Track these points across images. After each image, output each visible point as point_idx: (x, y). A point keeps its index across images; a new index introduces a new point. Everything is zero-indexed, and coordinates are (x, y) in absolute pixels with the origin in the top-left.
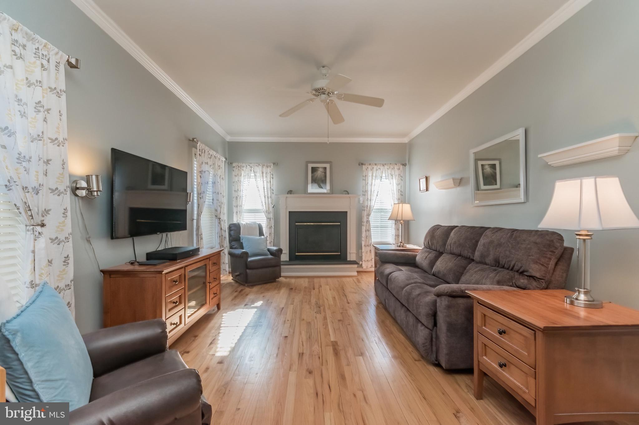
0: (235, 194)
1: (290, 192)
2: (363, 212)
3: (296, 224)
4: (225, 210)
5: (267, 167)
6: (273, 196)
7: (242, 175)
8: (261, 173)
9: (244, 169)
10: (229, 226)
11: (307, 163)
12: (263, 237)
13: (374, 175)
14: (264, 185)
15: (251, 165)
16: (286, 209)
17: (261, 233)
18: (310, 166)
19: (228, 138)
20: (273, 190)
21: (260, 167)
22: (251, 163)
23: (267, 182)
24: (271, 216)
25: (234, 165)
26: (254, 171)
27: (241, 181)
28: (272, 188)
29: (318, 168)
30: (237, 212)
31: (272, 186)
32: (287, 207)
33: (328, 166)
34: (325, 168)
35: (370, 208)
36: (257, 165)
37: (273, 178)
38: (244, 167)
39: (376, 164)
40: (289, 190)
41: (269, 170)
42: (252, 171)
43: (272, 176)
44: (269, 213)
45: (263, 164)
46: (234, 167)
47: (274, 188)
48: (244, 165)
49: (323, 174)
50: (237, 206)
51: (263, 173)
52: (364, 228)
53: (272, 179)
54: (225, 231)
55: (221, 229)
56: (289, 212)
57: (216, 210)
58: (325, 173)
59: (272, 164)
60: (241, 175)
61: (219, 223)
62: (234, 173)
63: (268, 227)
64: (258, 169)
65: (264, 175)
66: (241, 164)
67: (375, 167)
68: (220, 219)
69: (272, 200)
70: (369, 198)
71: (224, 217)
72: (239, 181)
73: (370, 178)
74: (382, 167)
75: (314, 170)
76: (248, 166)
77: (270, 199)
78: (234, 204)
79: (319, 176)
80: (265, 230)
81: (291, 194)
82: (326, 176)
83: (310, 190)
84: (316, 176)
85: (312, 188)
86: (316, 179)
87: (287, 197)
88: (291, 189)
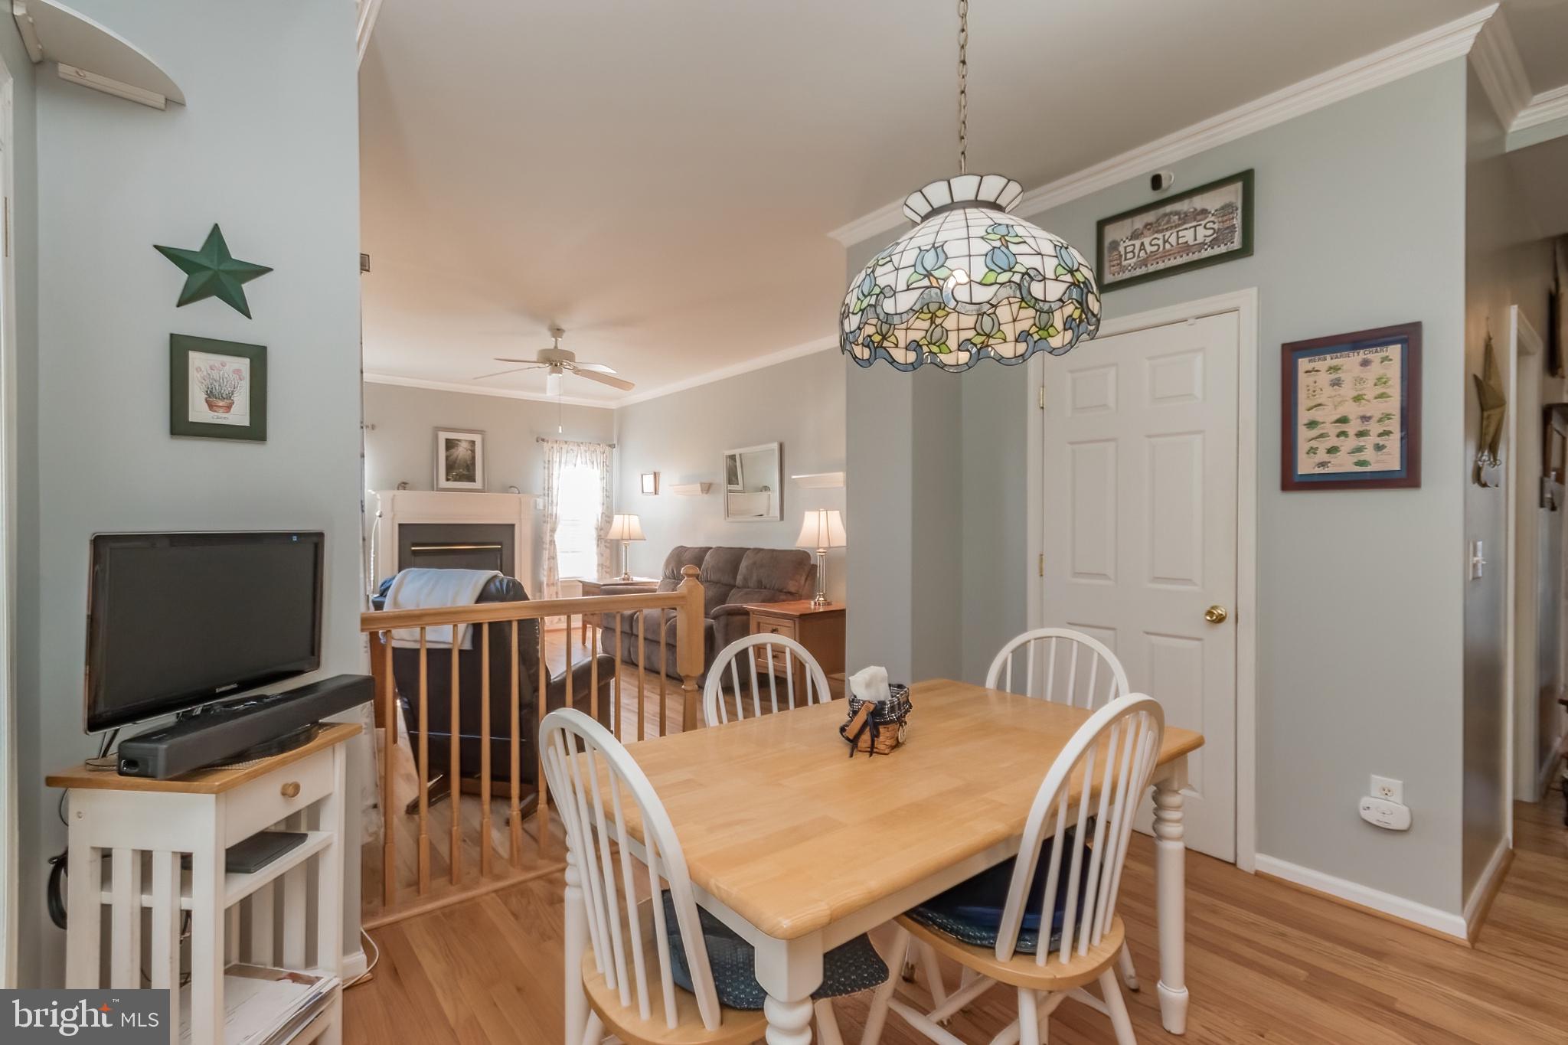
1: (403, 485)
2: (545, 524)
3: (413, 548)
11: (437, 429)
13: (563, 460)
16: (393, 519)
18: (443, 436)
29: (459, 440)
32: (394, 515)
33: (477, 438)
34: (473, 443)
35: (556, 518)
39: (566, 442)
40: (400, 481)
49: (469, 452)
52: (546, 555)
56: (400, 525)
58: (473, 451)
67: (565, 447)
70: (555, 501)
73: (556, 466)
74: (575, 448)
75: (450, 444)
79: (459, 457)
81: (404, 489)
82: (473, 458)
83: (443, 483)
84: (457, 453)
85: (448, 480)
86: (455, 462)
87: (394, 496)
88: (404, 481)
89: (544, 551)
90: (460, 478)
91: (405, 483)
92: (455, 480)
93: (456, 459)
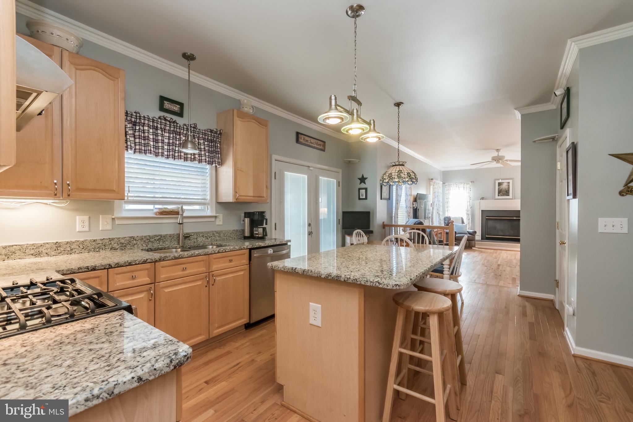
0: (446, 200)
1: (483, 199)
3: (487, 218)
4: (441, 209)
5: (467, 184)
6: (471, 201)
7: (451, 190)
9: (452, 186)
10: (444, 218)
11: (495, 180)
12: (464, 224)
15: (457, 184)
16: (480, 209)
17: (463, 222)
18: (497, 182)
19: (443, 170)
20: (471, 198)
21: (463, 184)
22: (456, 183)
23: (467, 193)
24: (469, 213)
25: (446, 184)
28: (470, 196)
29: (503, 183)
30: (447, 210)
32: (480, 207)
33: (510, 181)
34: (509, 183)
36: (461, 183)
37: (471, 190)
38: (452, 185)
40: (481, 197)
41: (468, 186)
42: (457, 187)
43: (470, 189)
44: (468, 211)
46: (446, 185)
47: (471, 196)
48: (452, 184)
49: (507, 186)
50: (448, 207)
51: (464, 188)
53: (470, 191)
54: (442, 220)
55: (440, 219)
56: (482, 211)
58: (509, 186)
59: (470, 182)
60: (450, 189)
62: (446, 189)
63: (467, 219)
64: (461, 186)
65: (465, 188)
69: (470, 203)
71: (441, 213)
72: (449, 193)
75: (500, 184)
76: (455, 184)
77: (468, 202)
78: (446, 205)
80: (465, 221)
81: (483, 200)
82: (509, 188)
83: (497, 197)
84: (502, 187)
85: (499, 196)
86: (501, 190)
87: (480, 202)
88: (483, 197)
90: (504, 195)
92: (502, 196)
93: (502, 188)
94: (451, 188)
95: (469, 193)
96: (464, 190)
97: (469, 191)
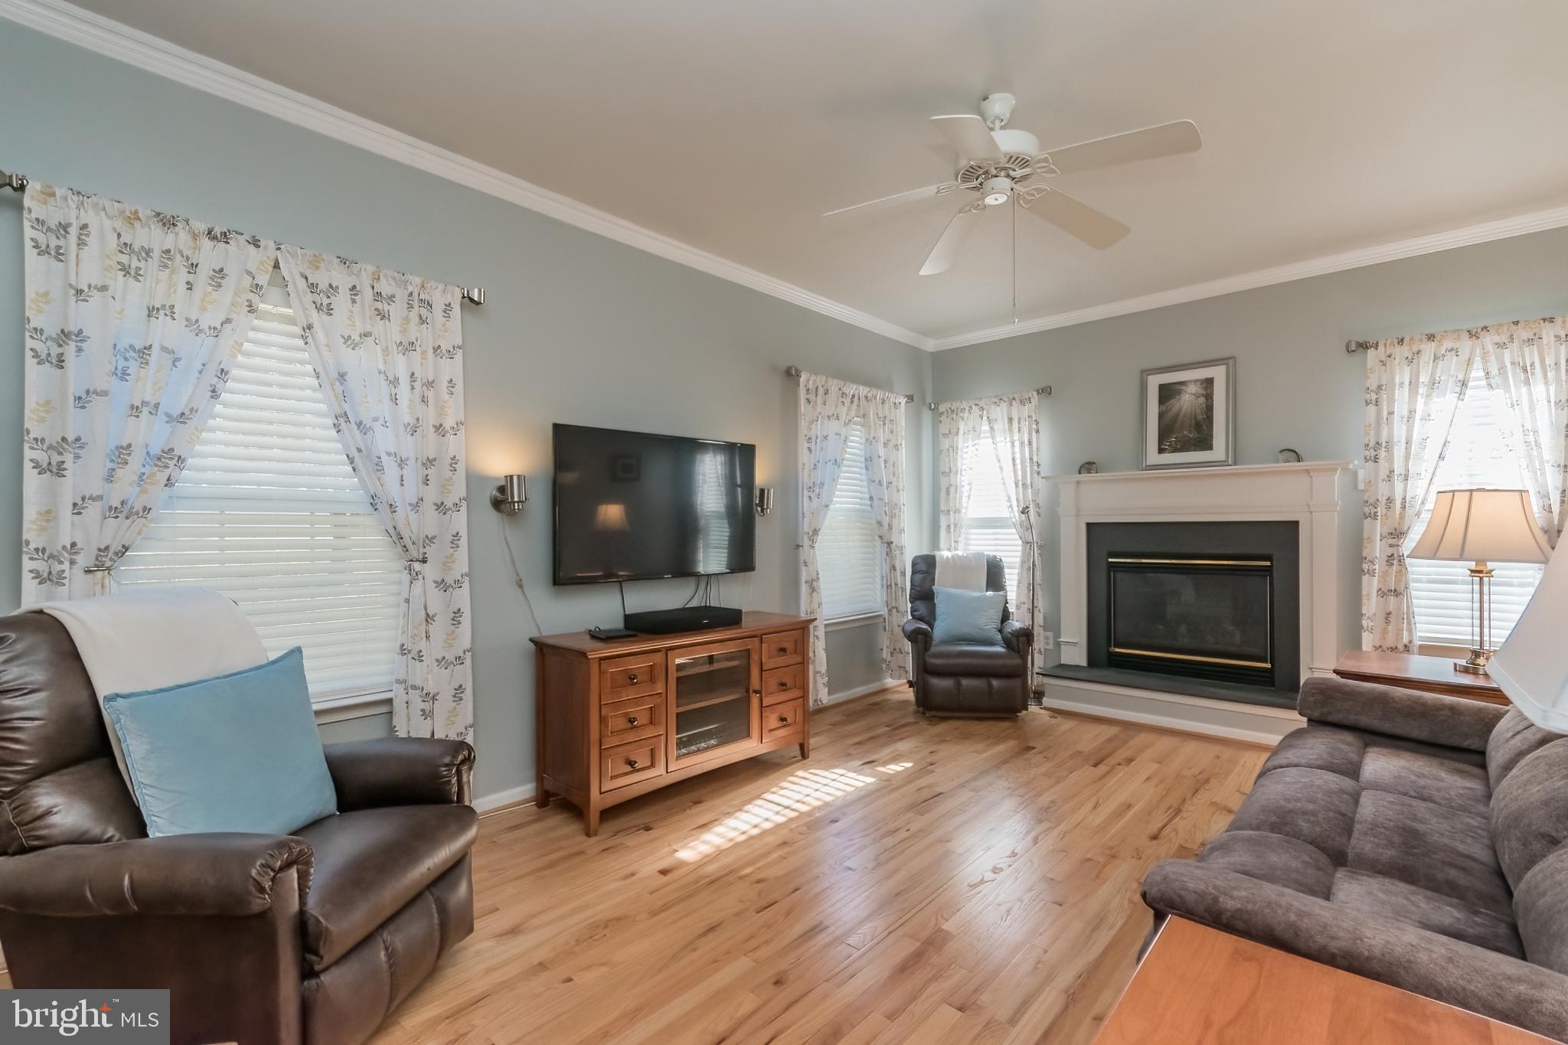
0: (943, 483)
1: (1088, 467)
2: (1368, 522)
3: (1110, 560)
4: (904, 521)
5: (1022, 403)
6: (1040, 481)
7: (961, 432)
8: (1006, 420)
9: (966, 415)
11: (1146, 372)
12: (997, 592)
13: (1424, 378)
14: (1013, 453)
15: (982, 403)
16: (1078, 515)
17: (994, 583)
18: (1154, 382)
19: (930, 345)
20: (1039, 465)
21: (1004, 405)
22: (981, 399)
23: (1022, 444)
24: (1036, 536)
25: (942, 408)
26: (988, 418)
27: (957, 447)
28: (1035, 459)
29: (1182, 383)
30: (950, 527)
31: (1035, 454)
32: (1079, 510)
33: (1218, 373)
34: (1209, 382)
35: (1404, 507)
36: (997, 400)
37: (1037, 431)
38: (963, 410)
39: (1431, 337)
40: (1083, 462)
41: (1026, 410)
42: (985, 418)
43: (1034, 426)
44: (1028, 529)
45: (1011, 398)
46: (942, 414)
47: (1045, 457)
48: (964, 405)
49: (1202, 400)
50: (950, 512)
51: (1010, 420)
52: (1371, 586)
53: (1034, 433)
54: (903, 574)
56: (1089, 525)
57: (880, 523)
58: (1209, 397)
59: (1035, 393)
60: (957, 433)
61: (887, 554)
62: (942, 429)
63: (1024, 566)
64: (1000, 412)
65: (1015, 422)
66: (958, 404)
67: (1429, 349)
68: (889, 543)
69: (1036, 493)
70: (1398, 467)
71: (906, 539)
72: (954, 448)
73: (1401, 396)
74: (1466, 345)
75: (1167, 393)
76: (974, 407)
77: (1029, 491)
78: (943, 505)
79: (1183, 410)
80: (1009, 574)
81: (1089, 472)
82: (1209, 408)
83: (1153, 457)
84: (1175, 410)
85: (1161, 451)
86: (1174, 420)
87: (1078, 482)
88: (1089, 460)
89: (1365, 578)
90: (1184, 446)
91: (1090, 463)
92: (1175, 450)
93: (1180, 411)
94: (962, 425)
95: (1030, 443)
96: (1011, 430)
97: (1030, 434)
